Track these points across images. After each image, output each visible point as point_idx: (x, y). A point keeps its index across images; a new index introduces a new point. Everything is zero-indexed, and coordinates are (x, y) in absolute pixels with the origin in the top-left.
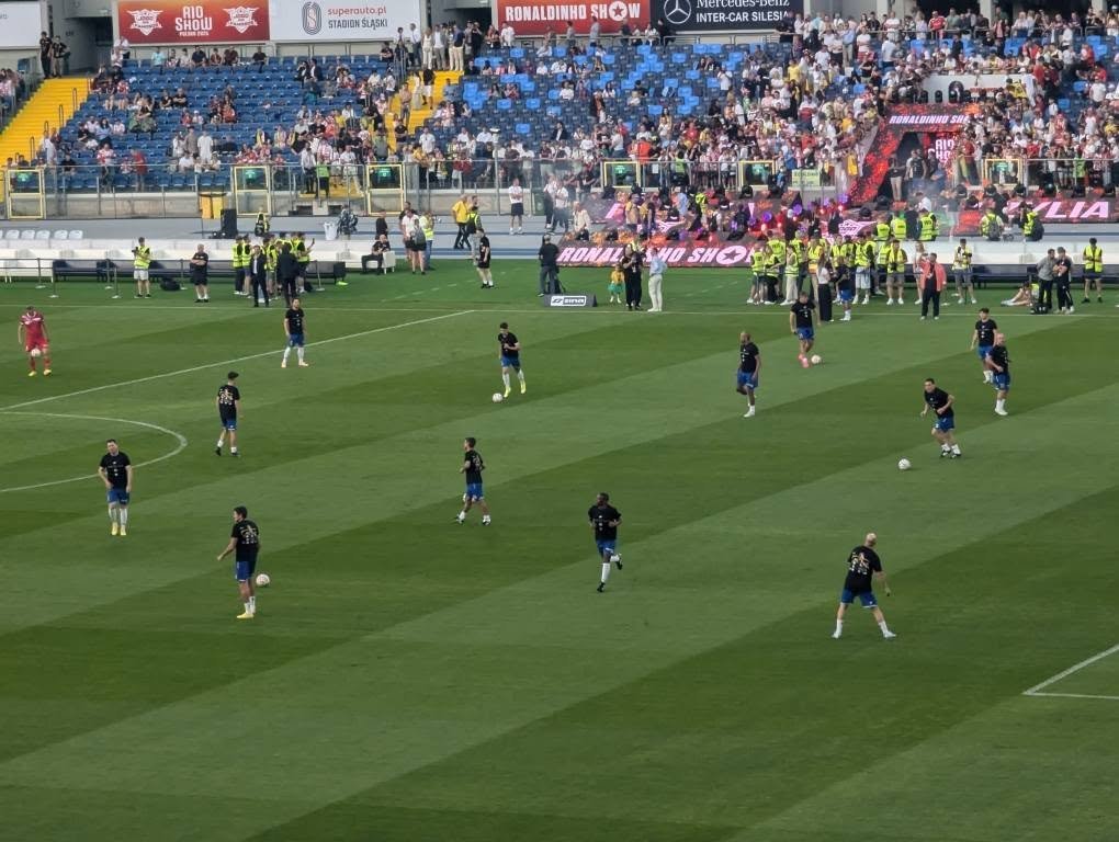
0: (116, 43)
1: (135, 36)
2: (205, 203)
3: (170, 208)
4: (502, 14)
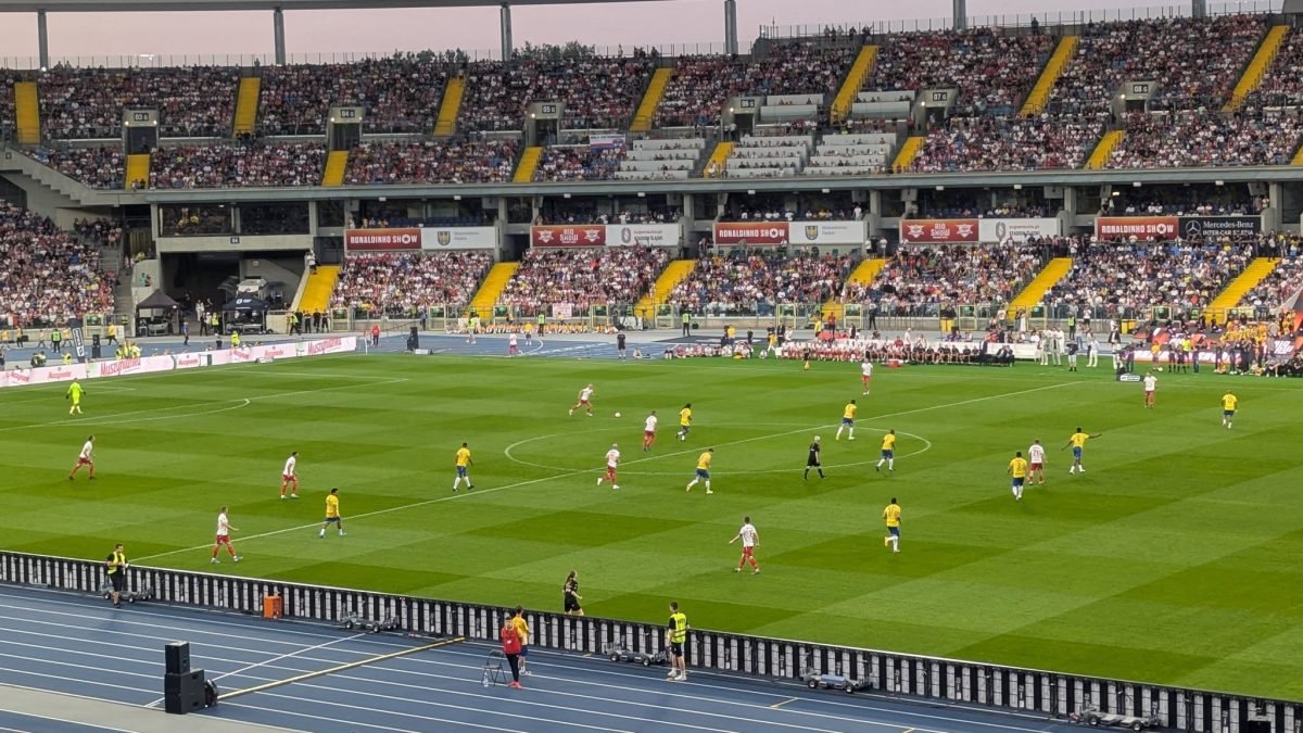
0: (901, 241)
1: (911, 238)
2: (943, 322)
3: (925, 324)
4: (1100, 229)
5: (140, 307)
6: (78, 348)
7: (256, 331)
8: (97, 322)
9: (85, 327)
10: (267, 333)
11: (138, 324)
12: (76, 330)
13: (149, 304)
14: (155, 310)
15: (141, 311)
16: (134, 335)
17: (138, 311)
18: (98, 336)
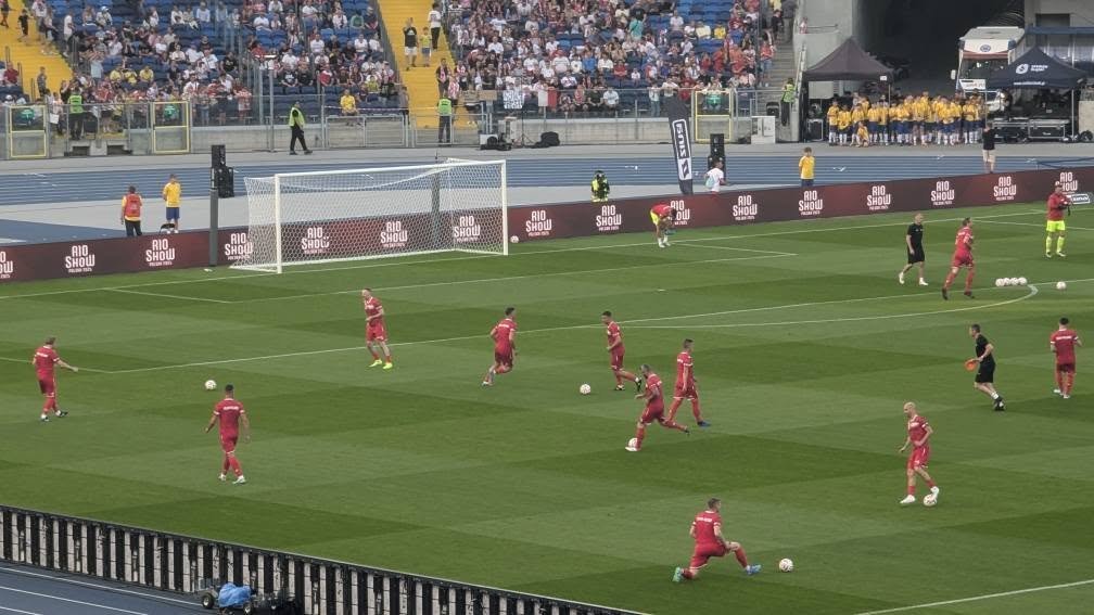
5: (809, 77)
6: (681, 162)
7: (1054, 136)
8: (722, 107)
9: (696, 117)
10: (1080, 140)
11: (804, 115)
12: (679, 124)
13: (832, 71)
14: (841, 82)
15: (811, 84)
16: (795, 137)
17: (805, 85)
18: (721, 137)
